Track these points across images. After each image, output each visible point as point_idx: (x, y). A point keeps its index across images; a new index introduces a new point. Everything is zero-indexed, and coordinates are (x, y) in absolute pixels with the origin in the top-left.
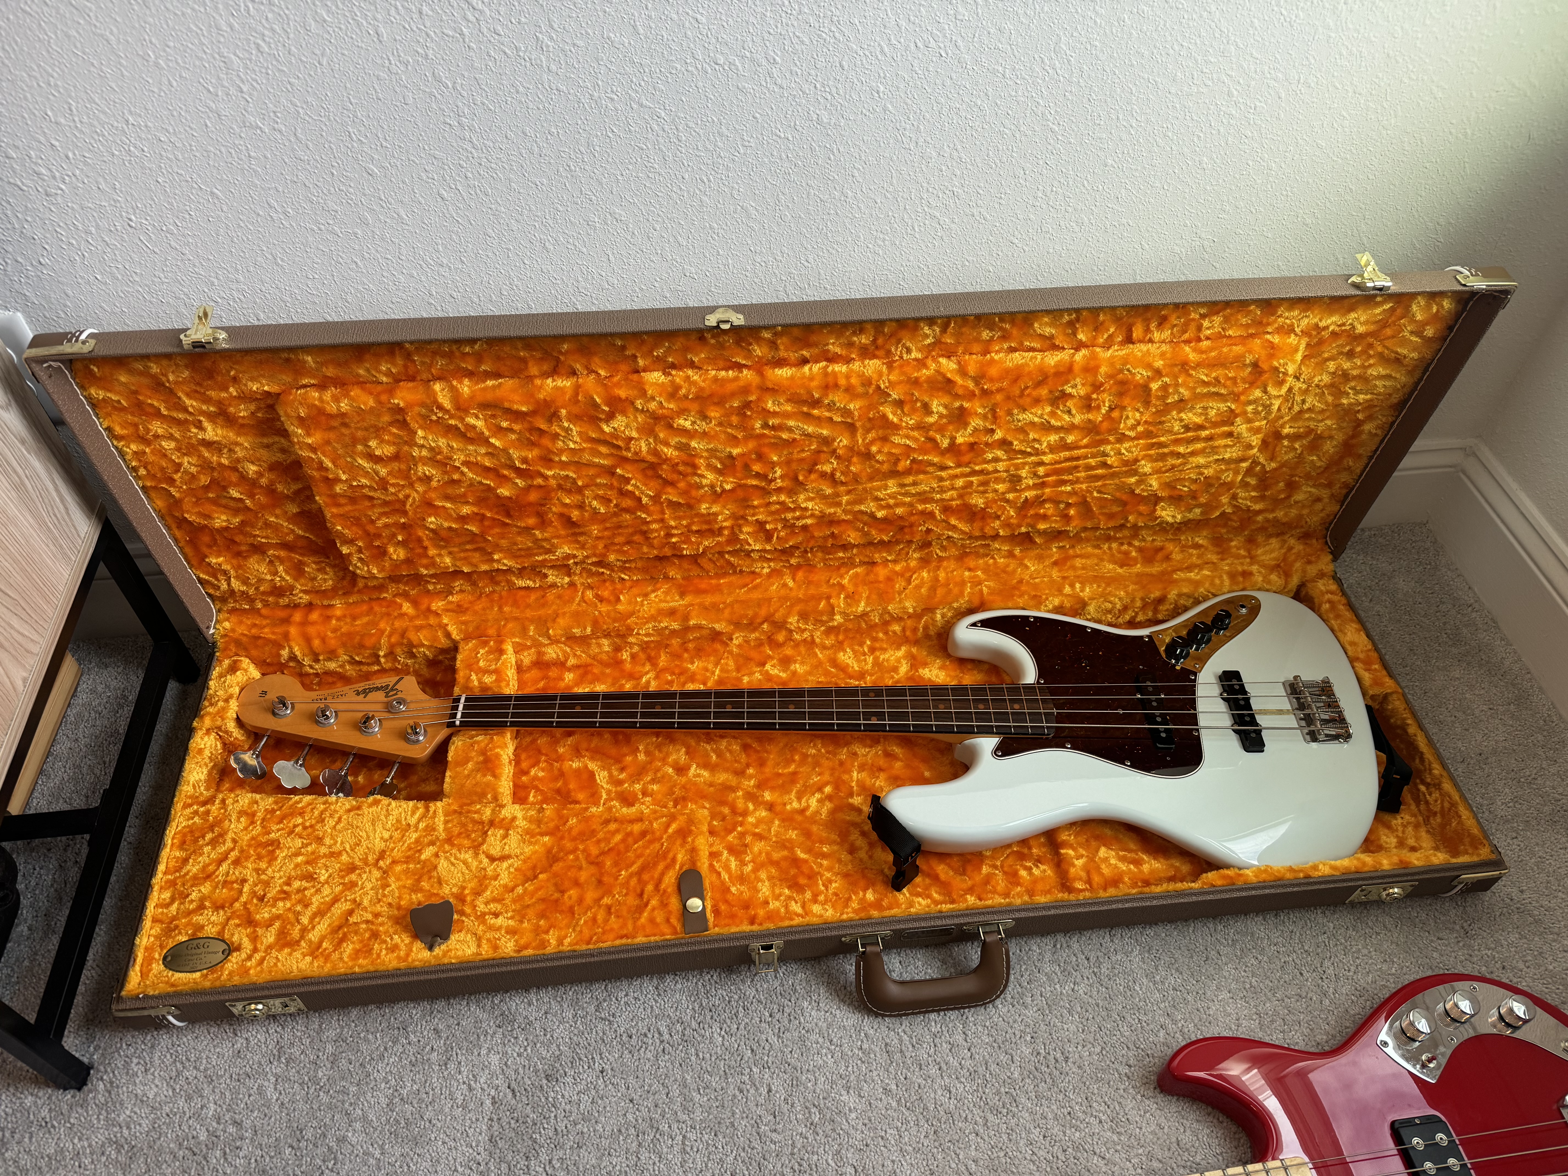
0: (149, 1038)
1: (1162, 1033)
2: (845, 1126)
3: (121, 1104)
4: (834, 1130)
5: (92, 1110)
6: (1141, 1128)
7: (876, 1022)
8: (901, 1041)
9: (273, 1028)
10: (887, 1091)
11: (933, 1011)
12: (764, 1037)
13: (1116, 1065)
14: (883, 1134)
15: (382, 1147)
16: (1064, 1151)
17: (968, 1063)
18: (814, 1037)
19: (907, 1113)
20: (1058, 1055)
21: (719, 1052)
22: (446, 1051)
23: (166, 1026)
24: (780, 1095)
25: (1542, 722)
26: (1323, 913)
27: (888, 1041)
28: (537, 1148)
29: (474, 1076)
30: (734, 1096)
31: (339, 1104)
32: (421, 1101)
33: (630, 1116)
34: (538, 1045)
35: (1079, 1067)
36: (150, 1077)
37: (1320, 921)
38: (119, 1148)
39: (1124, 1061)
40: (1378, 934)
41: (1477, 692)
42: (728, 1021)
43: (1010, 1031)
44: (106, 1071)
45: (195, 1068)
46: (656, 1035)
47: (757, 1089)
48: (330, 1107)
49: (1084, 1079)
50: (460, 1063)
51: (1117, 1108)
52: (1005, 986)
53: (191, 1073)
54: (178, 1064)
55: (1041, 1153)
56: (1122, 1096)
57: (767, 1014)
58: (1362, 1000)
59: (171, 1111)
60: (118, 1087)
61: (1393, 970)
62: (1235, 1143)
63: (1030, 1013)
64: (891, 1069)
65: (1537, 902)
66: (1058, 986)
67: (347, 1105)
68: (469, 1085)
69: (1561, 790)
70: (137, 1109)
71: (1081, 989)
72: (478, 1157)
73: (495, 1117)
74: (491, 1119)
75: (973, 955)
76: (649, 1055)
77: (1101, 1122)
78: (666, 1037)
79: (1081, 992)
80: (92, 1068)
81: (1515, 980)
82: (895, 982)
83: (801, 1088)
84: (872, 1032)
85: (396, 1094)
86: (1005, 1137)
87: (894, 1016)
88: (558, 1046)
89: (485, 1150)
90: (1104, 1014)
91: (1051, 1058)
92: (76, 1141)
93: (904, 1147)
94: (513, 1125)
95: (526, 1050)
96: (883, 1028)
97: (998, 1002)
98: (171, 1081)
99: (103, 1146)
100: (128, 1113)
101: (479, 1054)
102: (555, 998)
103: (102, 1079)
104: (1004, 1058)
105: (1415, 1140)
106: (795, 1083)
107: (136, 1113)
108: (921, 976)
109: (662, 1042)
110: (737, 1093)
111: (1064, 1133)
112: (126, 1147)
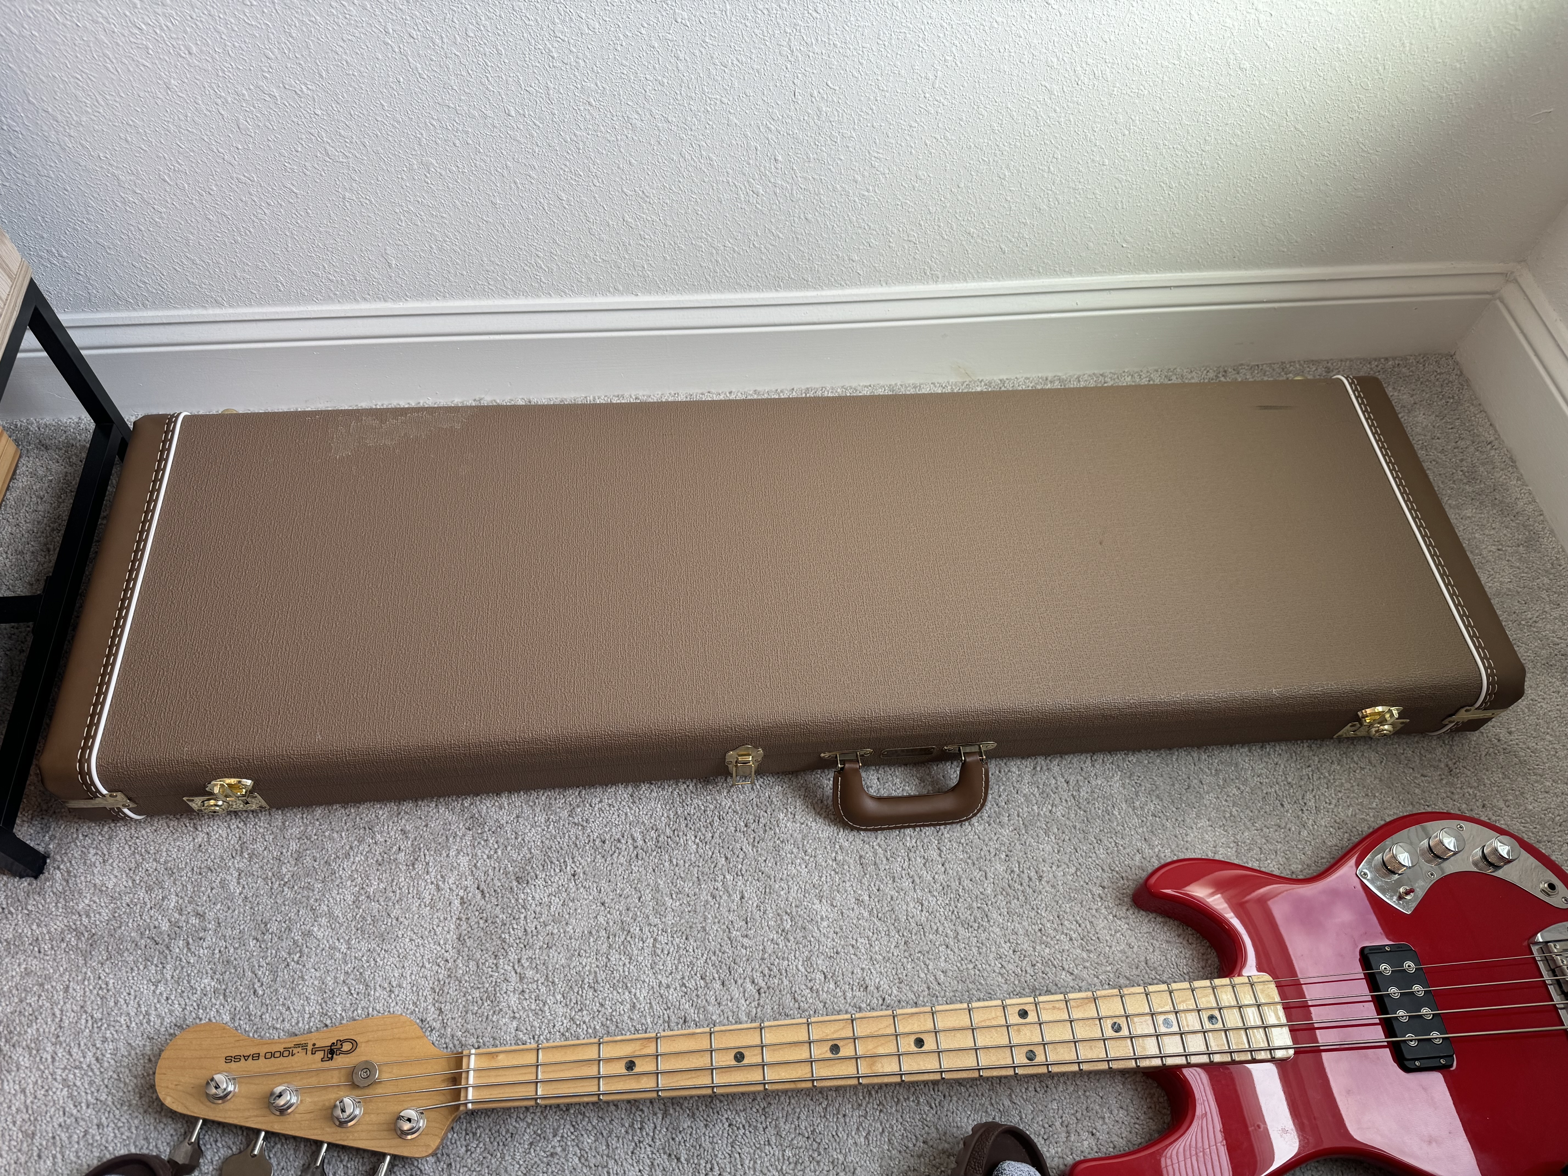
0: (106, 829)
1: (1138, 857)
2: (817, 934)
3: (80, 893)
4: (805, 937)
5: (50, 897)
6: (1110, 947)
7: (851, 835)
8: (875, 854)
9: (235, 823)
10: (859, 901)
11: (908, 827)
12: (738, 846)
13: (1090, 886)
14: (854, 942)
15: (348, 942)
16: (1034, 965)
17: (941, 878)
18: (788, 847)
19: (878, 923)
20: (1033, 874)
21: (693, 859)
22: (414, 851)
23: (122, 819)
24: (753, 901)
25: (1549, 566)
26: (1310, 747)
27: (863, 853)
28: (506, 947)
29: (442, 877)
30: (707, 901)
31: (304, 899)
32: (388, 899)
33: (601, 919)
34: (509, 848)
35: (1053, 886)
36: (108, 867)
37: (1306, 754)
38: (79, 935)
39: (1098, 882)
40: (1362, 769)
41: (1487, 532)
42: (703, 829)
43: (985, 848)
44: (63, 861)
45: (155, 860)
46: (630, 841)
47: (730, 896)
48: (295, 902)
49: (1057, 898)
50: (428, 864)
51: (1088, 927)
52: (983, 805)
53: (150, 865)
54: (137, 856)
55: (1010, 966)
56: (1093, 916)
57: (742, 824)
58: (1340, 832)
59: (132, 901)
60: (75, 876)
61: (1374, 805)
62: (1202, 964)
63: (1006, 832)
64: (865, 881)
65: (1524, 743)
66: (1035, 807)
67: (312, 901)
68: (437, 885)
69: (1560, 634)
70: (96, 899)
71: (1059, 812)
72: (446, 954)
73: (464, 917)
74: (459, 919)
75: (952, 773)
76: (622, 860)
77: (1071, 939)
78: (640, 842)
79: (1059, 814)
80: (49, 857)
81: (1494, 818)
82: (872, 797)
83: (774, 896)
84: (847, 844)
85: (362, 892)
86: (975, 950)
87: (870, 830)
88: (530, 850)
89: (453, 948)
90: (1081, 836)
91: (1025, 876)
92: (34, 927)
93: (874, 956)
94: (481, 925)
95: (496, 852)
96: (858, 841)
97: (974, 820)
98: (130, 872)
99: (62, 932)
100: (87, 902)
101: (448, 856)
102: (527, 802)
103: (59, 868)
104: (977, 874)
105: (1383, 967)
106: (768, 891)
107: (95, 902)
108: (899, 793)
109: (636, 847)
110: (710, 899)
111: (1034, 948)
112: (86, 934)
